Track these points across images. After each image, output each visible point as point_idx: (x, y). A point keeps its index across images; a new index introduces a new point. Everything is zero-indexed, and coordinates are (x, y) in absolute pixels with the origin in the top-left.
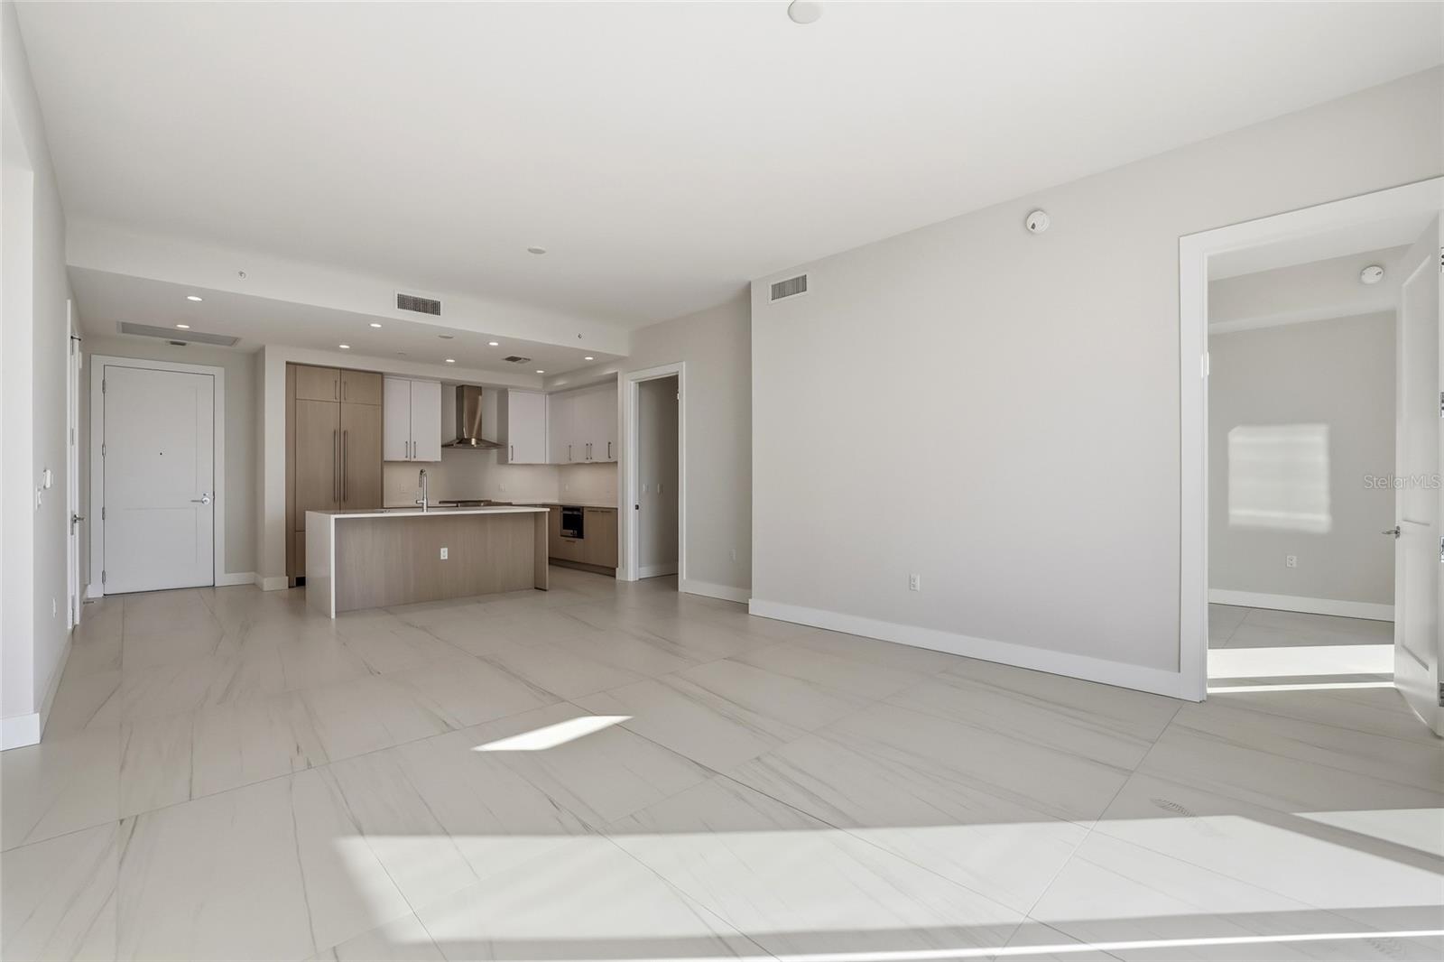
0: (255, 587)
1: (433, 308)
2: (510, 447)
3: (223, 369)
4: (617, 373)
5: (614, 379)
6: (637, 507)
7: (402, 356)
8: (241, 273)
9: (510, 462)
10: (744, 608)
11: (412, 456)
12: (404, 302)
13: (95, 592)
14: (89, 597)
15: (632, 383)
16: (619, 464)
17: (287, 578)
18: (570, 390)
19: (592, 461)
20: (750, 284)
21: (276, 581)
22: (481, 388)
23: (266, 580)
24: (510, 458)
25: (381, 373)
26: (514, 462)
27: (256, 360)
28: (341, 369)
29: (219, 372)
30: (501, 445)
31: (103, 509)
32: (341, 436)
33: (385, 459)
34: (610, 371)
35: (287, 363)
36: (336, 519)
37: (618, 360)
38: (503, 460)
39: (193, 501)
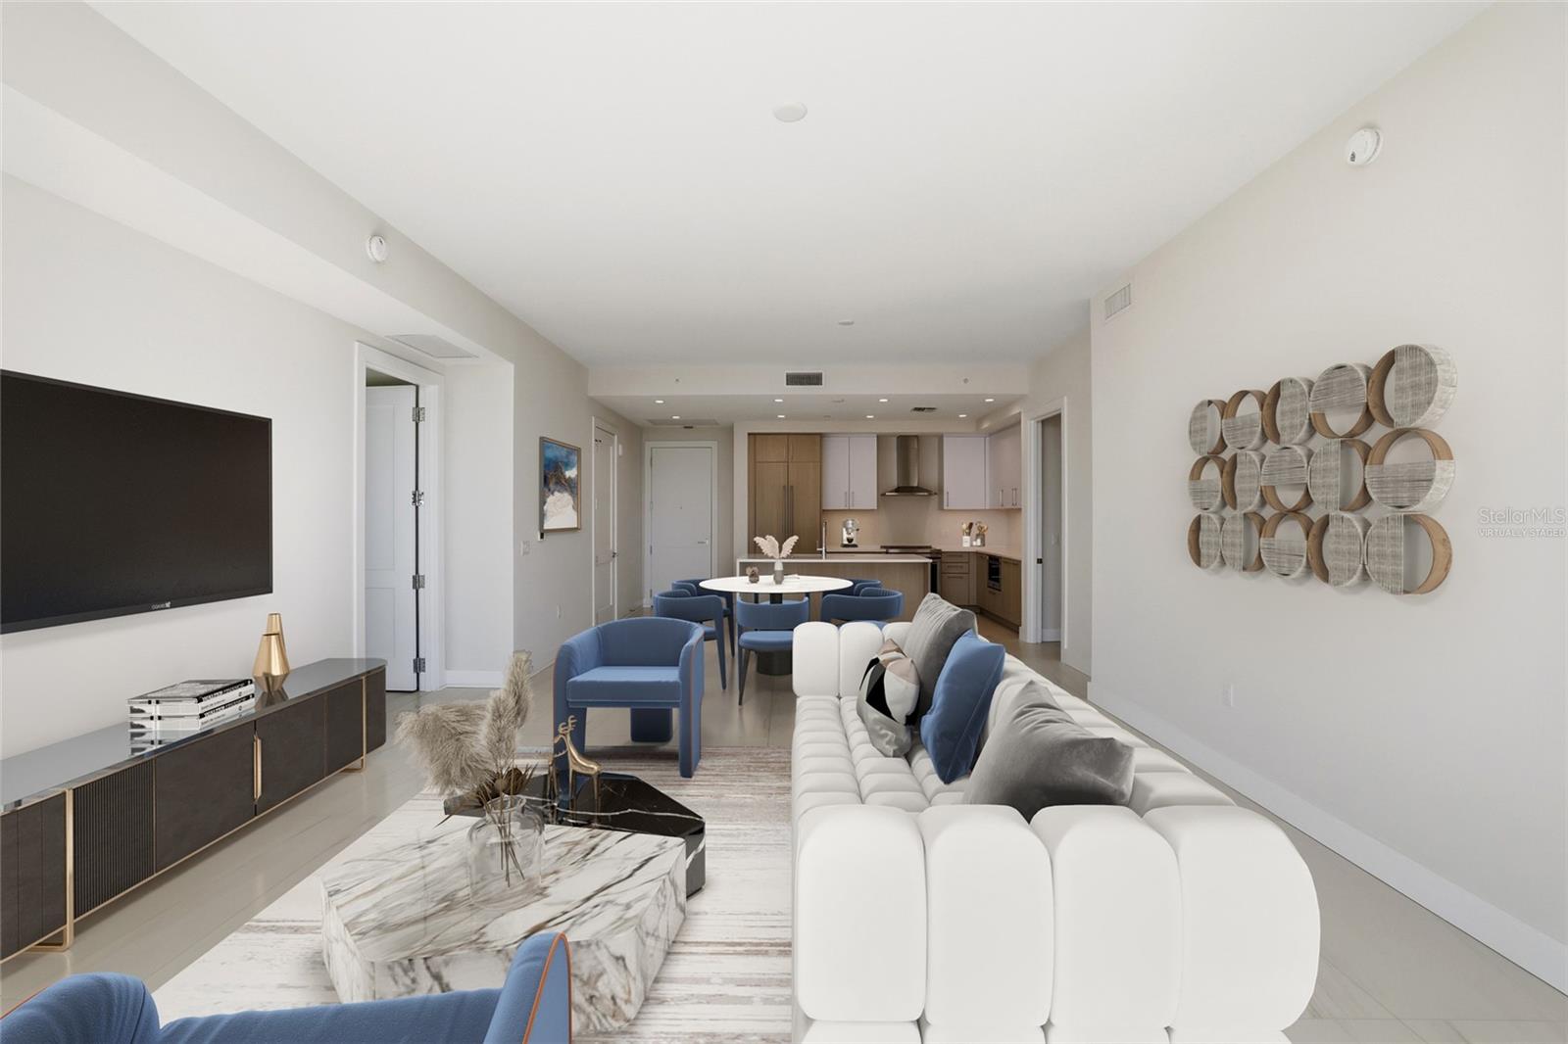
1: (814, 379)
2: (945, 493)
3: (716, 442)
4: (1020, 413)
5: (1018, 420)
6: (1040, 561)
8: (677, 380)
9: (945, 508)
11: (852, 505)
12: (794, 380)
15: (1033, 422)
16: (1023, 510)
20: (1089, 302)
22: (921, 436)
24: (946, 504)
25: (823, 434)
26: (949, 508)
27: (729, 431)
28: (788, 434)
29: (714, 444)
30: (937, 492)
31: (651, 547)
32: (789, 490)
33: (825, 508)
34: (1013, 413)
35: (749, 434)
36: (741, 563)
37: (1019, 399)
38: (938, 507)
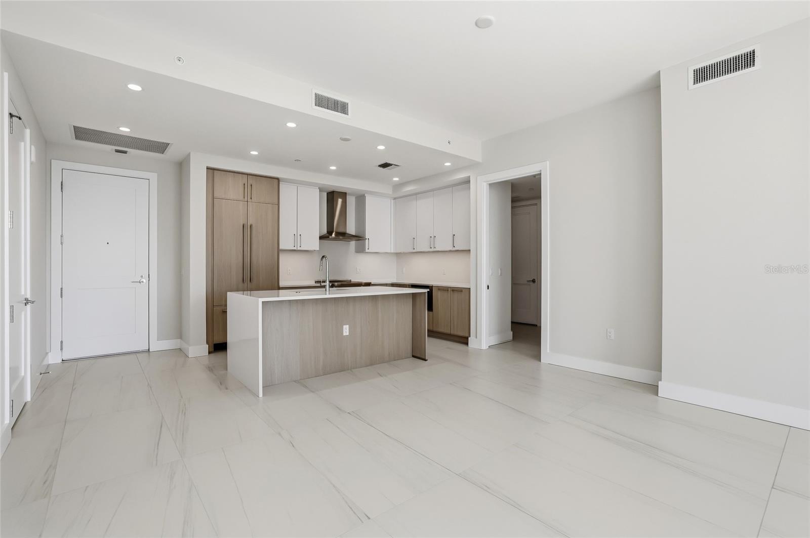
0: (180, 352)
1: (342, 108)
2: (366, 239)
3: (156, 174)
4: (469, 176)
5: (467, 182)
6: (488, 287)
7: (297, 163)
9: (367, 251)
10: (654, 389)
11: (299, 246)
12: (321, 101)
13: (54, 358)
14: (50, 362)
15: (485, 183)
16: (473, 252)
17: (208, 346)
18: (416, 194)
19: (435, 250)
20: (660, 71)
21: (199, 349)
22: (346, 193)
23: (190, 348)
24: (367, 248)
25: (278, 179)
26: (369, 251)
27: (182, 167)
28: (248, 174)
29: (153, 177)
30: (359, 238)
31: (62, 289)
32: (247, 230)
33: (281, 247)
34: (462, 175)
35: (208, 168)
36: (263, 302)
37: (473, 165)
38: (361, 250)
39: (132, 282)
